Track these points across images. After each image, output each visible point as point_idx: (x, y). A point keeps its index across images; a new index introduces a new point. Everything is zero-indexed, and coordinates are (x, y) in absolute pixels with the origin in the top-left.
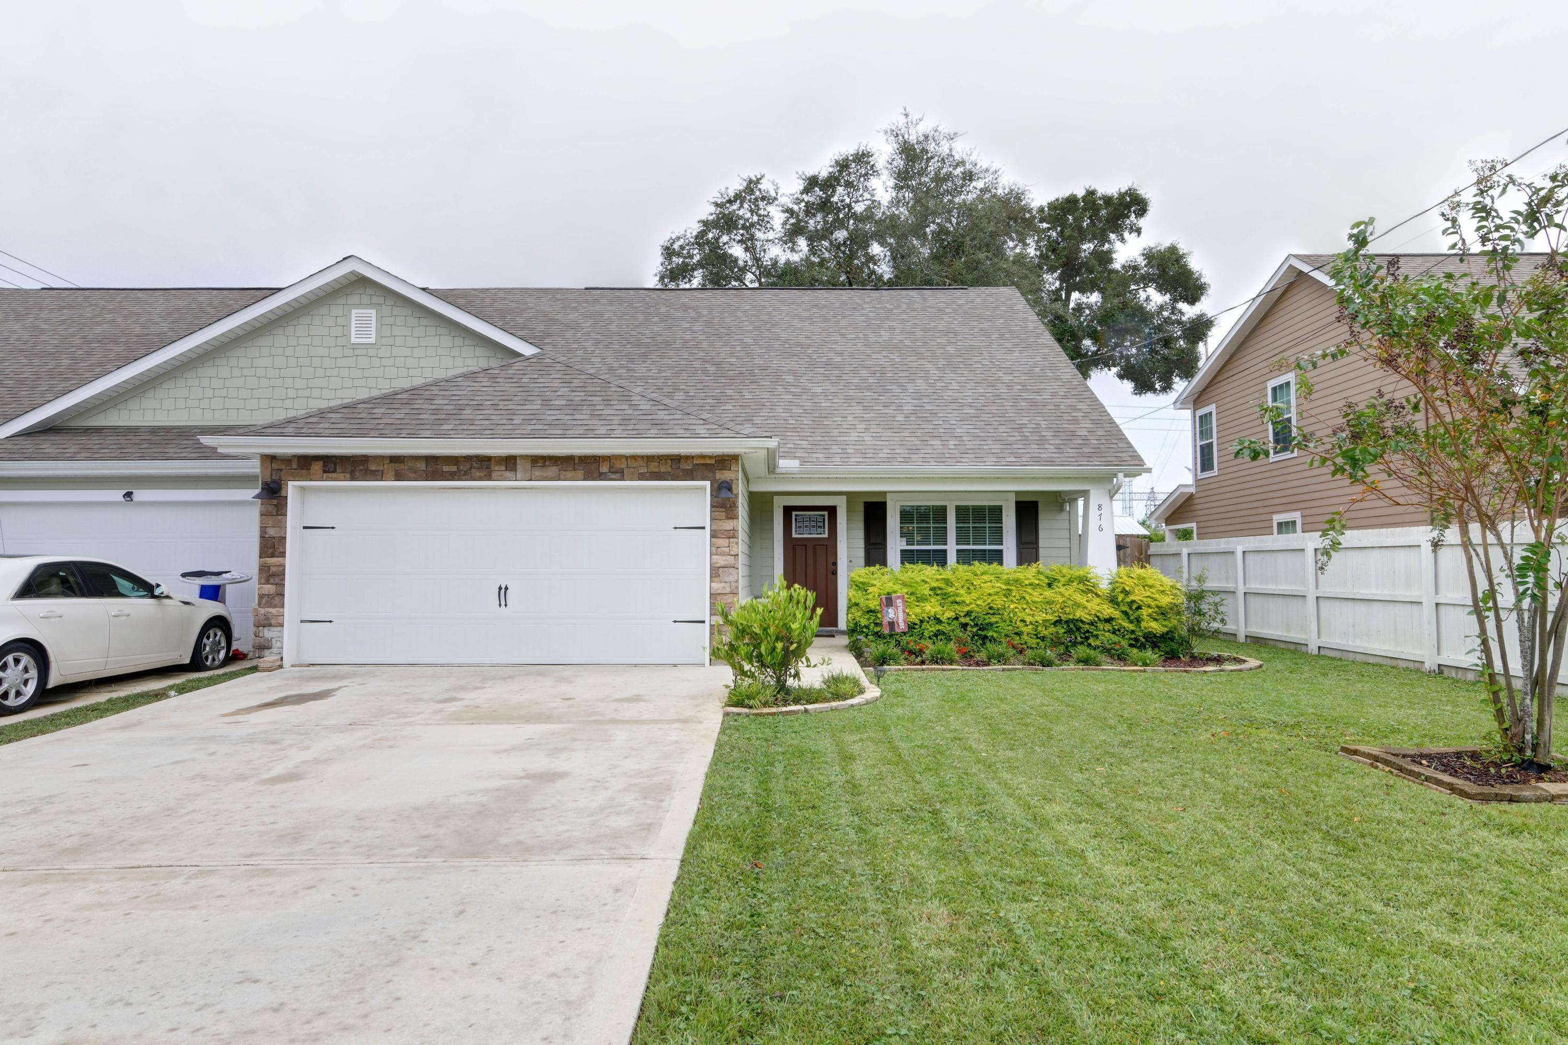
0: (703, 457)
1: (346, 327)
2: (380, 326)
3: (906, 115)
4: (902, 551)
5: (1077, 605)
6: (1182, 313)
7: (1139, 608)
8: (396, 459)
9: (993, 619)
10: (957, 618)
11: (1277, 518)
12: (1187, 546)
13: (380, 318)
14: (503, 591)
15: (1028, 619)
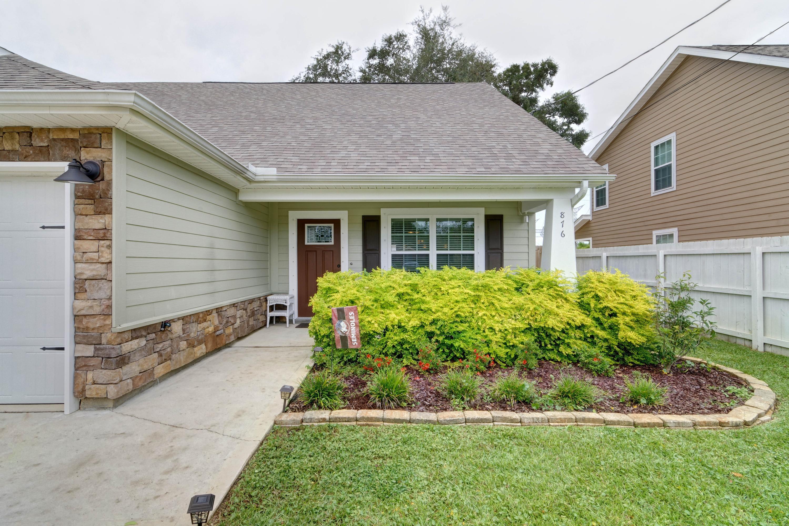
0: (62, 129)
3: (422, 10)
4: (393, 255)
5: (549, 312)
6: (572, 130)
9: (461, 328)
10: (422, 326)
11: (655, 233)
15: (497, 327)
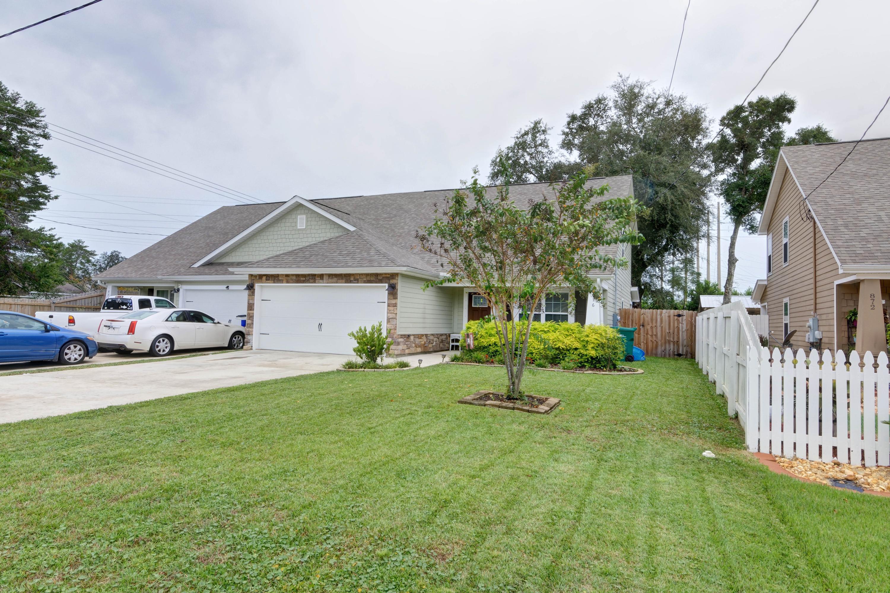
0: (386, 274)
1: (296, 222)
2: (307, 221)
3: (621, 76)
8: (287, 276)
11: (784, 301)
13: (307, 218)
14: (320, 325)
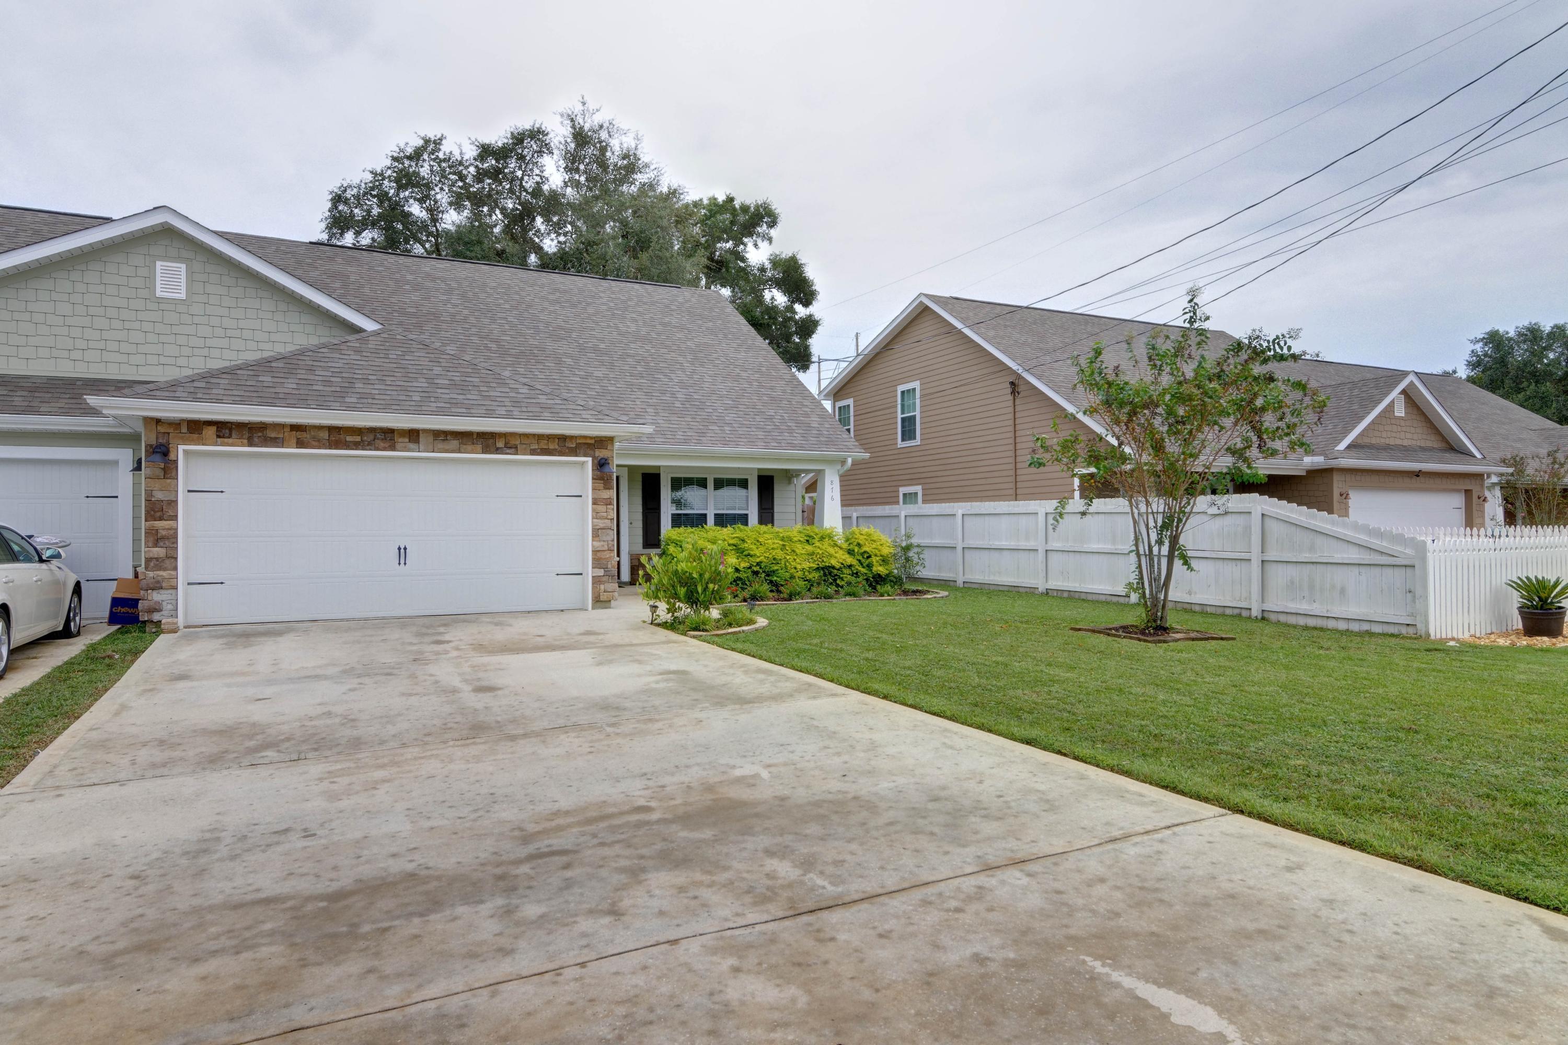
0: (585, 437)
1: (151, 278)
2: (191, 281)
3: (584, 104)
4: (673, 515)
5: (831, 556)
6: (795, 313)
7: (869, 557)
8: (295, 428)
9: (776, 568)
10: (750, 568)
11: (903, 490)
12: (856, 511)
13: (190, 273)
14: (402, 552)
15: (799, 567)
